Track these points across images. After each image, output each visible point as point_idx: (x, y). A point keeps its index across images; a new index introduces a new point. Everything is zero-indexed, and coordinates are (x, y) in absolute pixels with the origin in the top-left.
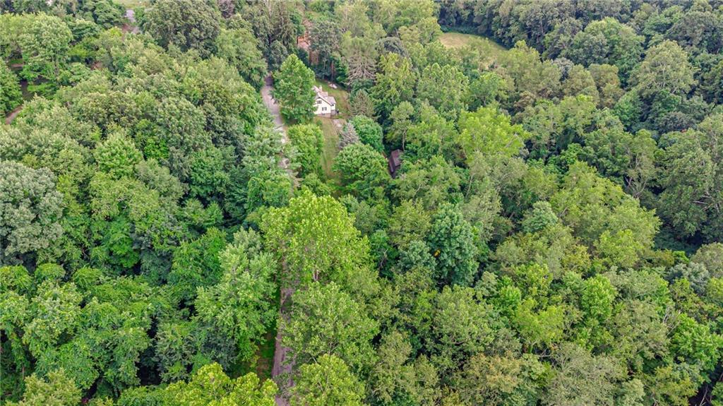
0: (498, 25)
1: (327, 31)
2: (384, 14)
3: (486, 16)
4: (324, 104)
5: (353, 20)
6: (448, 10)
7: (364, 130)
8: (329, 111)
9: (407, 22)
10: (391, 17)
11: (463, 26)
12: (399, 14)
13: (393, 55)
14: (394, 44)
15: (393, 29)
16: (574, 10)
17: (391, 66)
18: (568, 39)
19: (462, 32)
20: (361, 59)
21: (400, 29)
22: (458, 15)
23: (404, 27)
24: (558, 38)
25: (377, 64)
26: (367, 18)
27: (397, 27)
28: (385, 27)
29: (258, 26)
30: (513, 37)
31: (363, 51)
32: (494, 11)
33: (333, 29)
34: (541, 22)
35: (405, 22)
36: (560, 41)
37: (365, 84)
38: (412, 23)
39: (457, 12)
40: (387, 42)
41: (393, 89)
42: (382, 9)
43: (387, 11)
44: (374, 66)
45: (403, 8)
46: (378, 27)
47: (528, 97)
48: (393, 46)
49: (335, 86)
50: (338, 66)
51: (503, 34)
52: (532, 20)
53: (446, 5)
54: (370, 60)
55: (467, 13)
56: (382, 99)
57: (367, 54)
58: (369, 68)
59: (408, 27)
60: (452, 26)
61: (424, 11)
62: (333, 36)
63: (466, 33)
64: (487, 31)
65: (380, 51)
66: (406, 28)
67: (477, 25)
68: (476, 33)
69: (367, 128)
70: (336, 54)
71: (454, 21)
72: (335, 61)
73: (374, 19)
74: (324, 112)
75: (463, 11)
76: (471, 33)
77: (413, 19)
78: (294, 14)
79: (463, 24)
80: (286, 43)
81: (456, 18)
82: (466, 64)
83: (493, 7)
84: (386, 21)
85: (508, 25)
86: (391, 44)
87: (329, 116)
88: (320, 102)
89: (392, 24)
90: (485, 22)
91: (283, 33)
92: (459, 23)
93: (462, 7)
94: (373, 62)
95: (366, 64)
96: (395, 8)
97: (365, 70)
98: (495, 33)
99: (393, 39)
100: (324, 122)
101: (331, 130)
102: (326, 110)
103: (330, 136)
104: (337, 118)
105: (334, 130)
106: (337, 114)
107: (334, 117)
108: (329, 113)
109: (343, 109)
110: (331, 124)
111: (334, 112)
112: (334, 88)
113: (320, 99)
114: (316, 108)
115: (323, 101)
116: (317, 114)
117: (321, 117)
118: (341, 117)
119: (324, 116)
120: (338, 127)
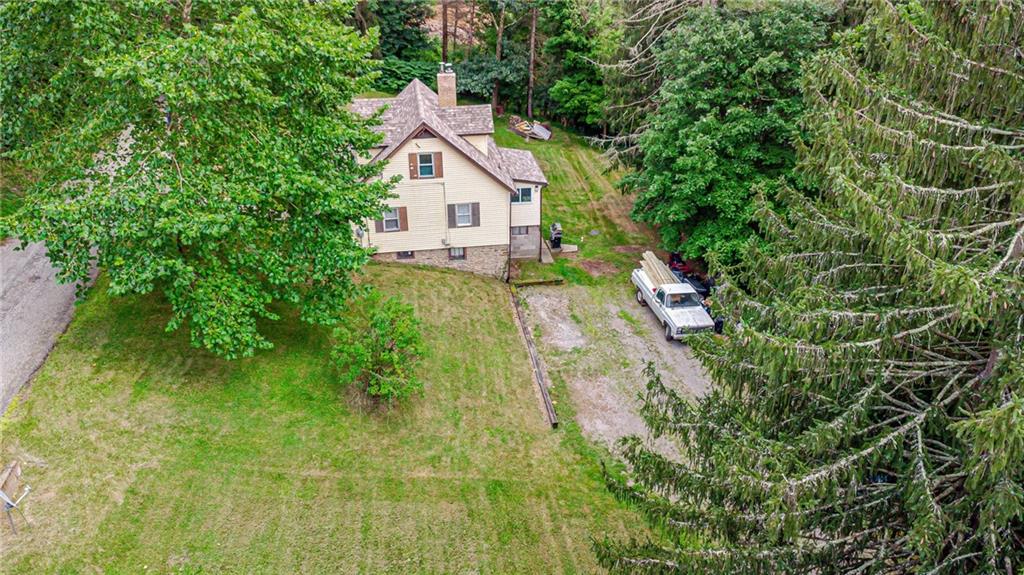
4: (461, 183)
8: (493, 232)
49: (540, 131)
74: (461, 237)
87: (496, 265)
88: (427, 166)
100: (449, 310)
101: (500, 385)
102: (476, 222)
103: (480, 458)
104: (552, 277)
105: (526, 384)
106: (547, 259)
107: (533, 276)
108: (495, 248)
109: (583, 225)
110: (500, 323)
111: (530, 245)
112: (534, 137)
113: (427, 146)
114: (403, 211)
115: (450, 161)
116: (411, 255)
117: (436, 275)
118: (574, 271)
119: (455, 264)
120: (557, 352)
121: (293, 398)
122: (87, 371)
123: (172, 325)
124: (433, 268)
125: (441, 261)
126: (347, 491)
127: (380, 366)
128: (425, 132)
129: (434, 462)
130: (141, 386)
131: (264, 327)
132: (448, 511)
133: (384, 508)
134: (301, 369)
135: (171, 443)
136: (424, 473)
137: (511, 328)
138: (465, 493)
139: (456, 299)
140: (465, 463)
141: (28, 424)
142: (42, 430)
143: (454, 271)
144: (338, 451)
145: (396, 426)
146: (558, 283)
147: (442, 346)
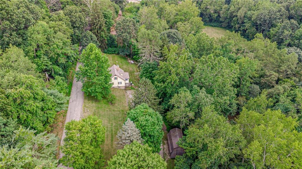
0: (235, 22)
1: (127, 24)
2: (168, 15)
3: (228, 17)
4: (119, 80)
5: (148, 18)
6: (205, 13)
7: (144, 123)
9: (182, 20)
10: (172, 17)
11: (213, 22)
12: (177, 14)
13: (174, 46)
14: (174, 34)
15: (173, 23)
16: (288, 15)
17: (172, 55)
18: (290, 33)
19: (212, 26)
20: (149, 46)
21: (177, 24)
22: (210, 16)
23: (180, 23)
24: (283, 32)
25: (161, 50)
26: (157, 17)
27: (176, 22)
28: (168, 22)
29: (74, 20)
30: (247, 30)
31: (150, 41)
32: (234, 14)
33: (131, 23)
34: (268, 22)
35: (181, 20)
36: (284, 34)
37: (151, 66)
38: (185, 21)
39: (210, 15)
40: (169, 33)
41: (174, 76)
42: (166, 11)
43: (170, 13)
44: (159, 51)
45: (180, 11)
46: (164, 23)
47: (273, 76)
48: (174, 36)
49: (132, 62)
50: (134, 49)
51: (239, 27)
52: (262, 20)
53: (204, 11)
54: (156, 48)
55: (216, 15)
56: (164, 83)
57: (153, 43)
58: (155, 53)
59: (183, 23)
60: (207, 22)
61: (192, 13)
62: (131, 28)
63: (215, 26)
64: (228, 26)
65: (163, 40)
66: (181, 23)
67: (221, 22)
68: (221, 27)
69: (147, 120)
70: (133, 41)
71: (208, 19)
72: (133, 45)
73: (162, 18)
74: (120, 85)
75: (213, 14)
76: (218, 27)
77: (185, 18)
78: (107, 13)
79: (213, 21)
80: (99, 32)
81: (209, 18)
82: (224, 49)
83: (234, 12)
84: (169, 19)
85: (243, 23)
86: (172, 34)
87: (124, 88)
88: (116, 79)
89: (173, 21)
90: (227, 21)
91: (97, 25)
92: (211, 21)
93: (212, 12)
94: (158, 49)
95: (152, 51)
96: (175, 11)
97: (152, 55)
98: (233, 27)
99: (173, 31)
100: (118, 94)
101: (123, 102)
102: (121, 84)
103: (121, 108)
104: (130, 89)
105: (126, 102)
106: (130, 86)
107: (128, 89)
108: (124, 86)
109: (135, 81)
110: (124, 95)
111: (128, 85)
112: (131, 63)
113: (116, 77)
114: (113, 83)
115: (118, 78)
116: (114, 87)
117: (117, 89)
118: (133, 88)
119: (119, 88)
120: (129, 98)
121: (105, 103)
122: (87, 101)
123: (95, 98)
124: (116, 89)
125: (117, 88)
126: (110, 111)
127: (112, 101)
128: (116, 75)
129: (117, 109)
130: (92, 102)
131: (102, 97)
132: (118, 112)
133: (113, 112)
134: (105, 101)
135: (96, 107)
136: (116, 109)
137: (125, 96)
138: (120, 111)
139: (119, 92)
140: (120, 109)
141: (85, 106)
142: (86, 106)
143: (119, 89)
144: (109, 108)
145: (114, 106)
146: (131, 90)
147: (117, 98)
